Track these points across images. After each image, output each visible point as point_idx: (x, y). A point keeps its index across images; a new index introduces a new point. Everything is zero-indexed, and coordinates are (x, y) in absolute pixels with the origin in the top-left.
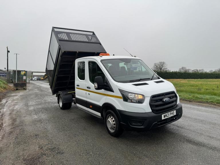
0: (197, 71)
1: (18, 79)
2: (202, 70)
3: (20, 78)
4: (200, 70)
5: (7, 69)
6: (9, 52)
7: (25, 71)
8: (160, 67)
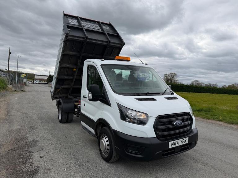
0: (211, 85)
1: (17, 81)
2: (215, 84)
3: (20, 80)
4: (213, 85)
5: (7, 69)
6: (11, 53)
8: (171, 78)
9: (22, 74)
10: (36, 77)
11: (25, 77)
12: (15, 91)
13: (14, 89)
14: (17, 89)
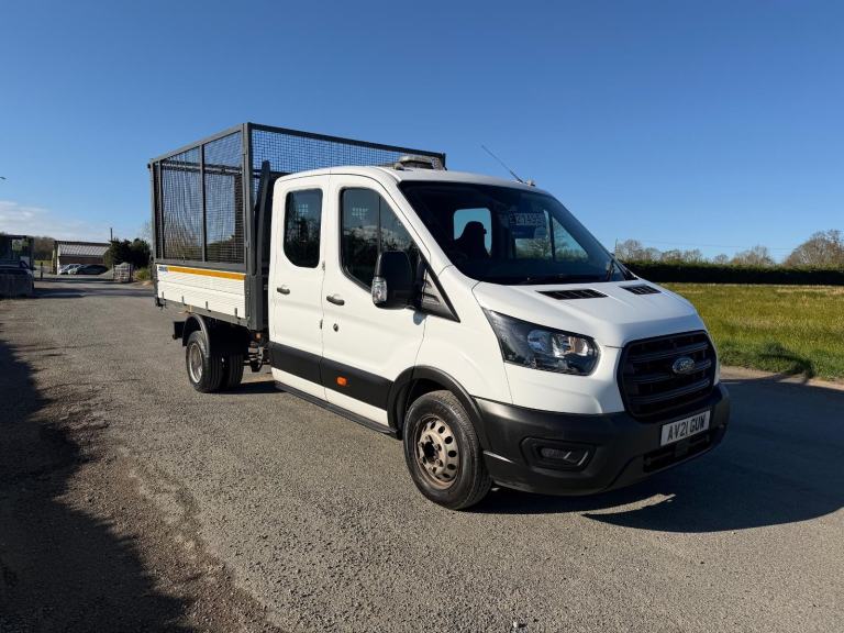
7: (25, 237)
9: (14, 241)
10: (62, 250)
11: (26, 252)
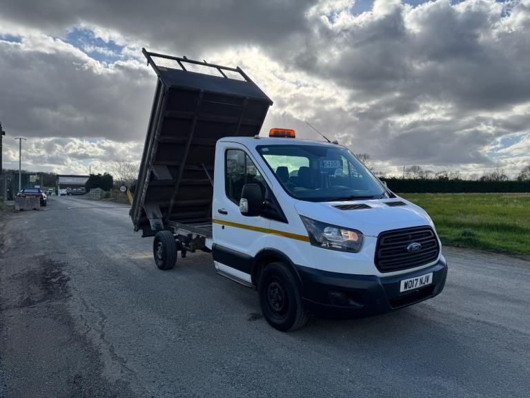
9: (31, 176)
10: (61, 180)
11: (38, 182)
12: (22, 210)
13: (18, 208)
14: (25, 208)
